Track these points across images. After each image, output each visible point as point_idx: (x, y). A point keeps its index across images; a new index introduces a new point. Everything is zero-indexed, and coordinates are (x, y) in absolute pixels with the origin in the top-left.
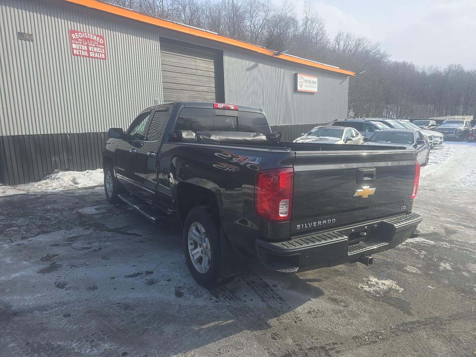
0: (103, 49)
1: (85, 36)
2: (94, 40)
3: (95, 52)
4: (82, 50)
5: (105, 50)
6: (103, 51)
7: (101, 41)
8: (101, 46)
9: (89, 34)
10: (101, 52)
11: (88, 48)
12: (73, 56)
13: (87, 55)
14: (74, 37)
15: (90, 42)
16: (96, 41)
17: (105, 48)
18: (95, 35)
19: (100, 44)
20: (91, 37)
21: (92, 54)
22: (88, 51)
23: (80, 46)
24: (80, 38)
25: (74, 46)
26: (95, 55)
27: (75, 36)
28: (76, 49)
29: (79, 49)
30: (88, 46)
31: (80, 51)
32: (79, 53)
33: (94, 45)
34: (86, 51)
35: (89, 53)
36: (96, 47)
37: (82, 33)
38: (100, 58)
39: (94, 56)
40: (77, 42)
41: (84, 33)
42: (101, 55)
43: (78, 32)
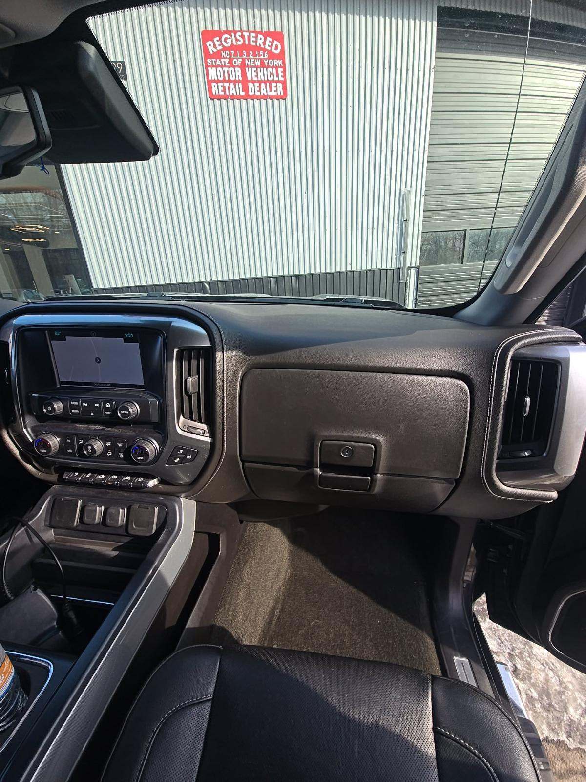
0: (280, 70)
1: (237, 40)
2: (260, 48)
3: (260, 82)
4: (229, 81)
5: (284, 72)
6: (280, 74)
7: (277, 48)
8: (276, 62)
9: (246, 34)
10: (276, 79)
11: (244, 74)
12: (210, 102)
13: (243, 93)
14: (211, 49)
15: (248, 54)
16: (264, 50)
17: (284, 68)
18: (261, 33)
19: (272, 56)
20: (252, 39)
21: (253, 89)
22: (245, 82)
23: (226, 69)
24: (225, 49)
25: (212, 73)
26: (259, 91)
27: (215, 46)
28: (217, 81)
29: (224, 81)
30: (243, 67)
31: (226, 85)
32: (224, 91)
33: (258, 63)
34: (239, 82)
35: (246, 89)
36: (262, 65)
37: (229, 33)
38: (272, 98)
39: (258, 94)
40: (218, 62)
41: (235, 32)
42: (274, 89)
43: (219, 34)
